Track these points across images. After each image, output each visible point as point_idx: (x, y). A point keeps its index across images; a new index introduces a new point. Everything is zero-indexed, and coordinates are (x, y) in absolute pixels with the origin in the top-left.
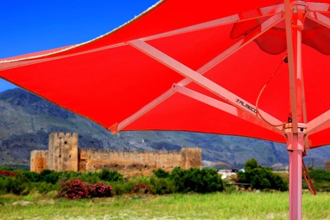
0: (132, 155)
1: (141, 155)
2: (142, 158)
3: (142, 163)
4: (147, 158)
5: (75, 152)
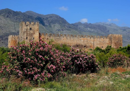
1: (82, 38)
2: (82, 41)
3: (82, 44)
5: (37, 36)
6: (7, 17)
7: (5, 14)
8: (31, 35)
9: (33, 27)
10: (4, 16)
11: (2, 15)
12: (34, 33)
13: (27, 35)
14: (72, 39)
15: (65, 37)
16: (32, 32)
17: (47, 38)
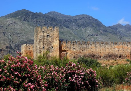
0: (108, 47)
1: (116, 46)
2: (116, 49)
3: (117, 53)
4: (121, 49)
5: (57, 44)
6: (25, 20)
7: (22, 17)
8: (49, 43)
9: (51, 34)
10: (20, 19)
11: (18, 18)
12: (53, 41)
13: (44, 44)
14: (102, 47)
15: (93, 46)
16: (50, 39)
17: (69, 46)
